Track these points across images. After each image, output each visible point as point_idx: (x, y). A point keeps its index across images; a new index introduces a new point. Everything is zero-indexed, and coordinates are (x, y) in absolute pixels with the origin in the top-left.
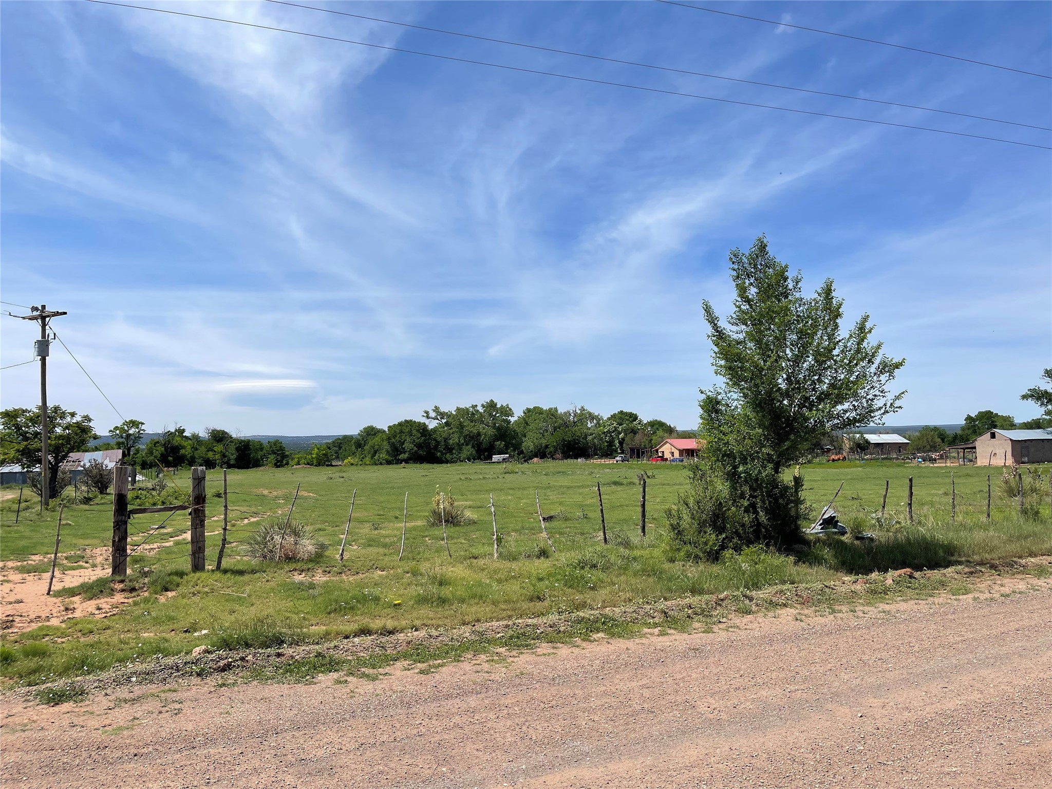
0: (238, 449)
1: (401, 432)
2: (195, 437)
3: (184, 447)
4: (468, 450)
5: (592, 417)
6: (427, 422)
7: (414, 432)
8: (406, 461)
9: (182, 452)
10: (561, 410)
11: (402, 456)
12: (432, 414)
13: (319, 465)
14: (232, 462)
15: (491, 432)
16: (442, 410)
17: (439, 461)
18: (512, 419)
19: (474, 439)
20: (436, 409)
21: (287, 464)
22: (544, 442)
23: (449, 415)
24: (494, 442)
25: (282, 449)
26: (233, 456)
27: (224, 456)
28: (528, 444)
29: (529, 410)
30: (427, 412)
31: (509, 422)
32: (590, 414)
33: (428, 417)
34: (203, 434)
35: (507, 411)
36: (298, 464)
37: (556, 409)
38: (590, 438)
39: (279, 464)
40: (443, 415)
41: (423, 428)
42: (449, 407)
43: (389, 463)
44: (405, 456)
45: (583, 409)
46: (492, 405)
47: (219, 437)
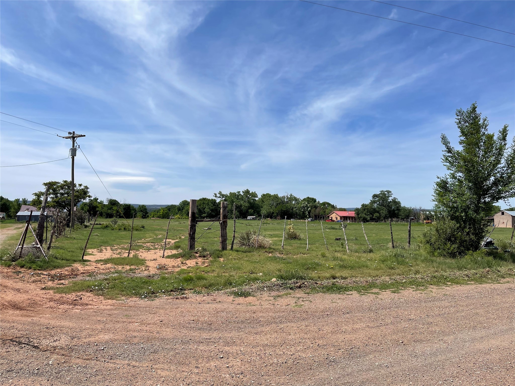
0: (124, 209)
1: (204, 203)
2: (101, 203)
3: (98, 207)
4: (235, 213)
7: (210, 203)
9: (97, 209)
10: (280, 195)
11: (204, 215)
12: (218, 195)
13: (163, 218)
14: (122, 215)
15: (247, 204)
16: (223, 193)
18: (257, 199)
19: (238, 208)
20: (220, 193)
21: (148, 217)
22: (272, 210)
23: (226, 196)
24: (248, 210)
25: (146, 209)
27: (118, 212)
28: (264, 211)
29: (264, 195)
30: (215, 194)
31: (255, 200)
32: (295, 198)
33: (216, 197)
35: (254, 195)
36: (153, 217)
37: (277, 195)
38: (295, 209)
39: (144, 217)
40: (223, 196)
41: (214, 202)
42: (226, 192)
45: (291, 195)
46: (247, 192)
47: (113, 203)
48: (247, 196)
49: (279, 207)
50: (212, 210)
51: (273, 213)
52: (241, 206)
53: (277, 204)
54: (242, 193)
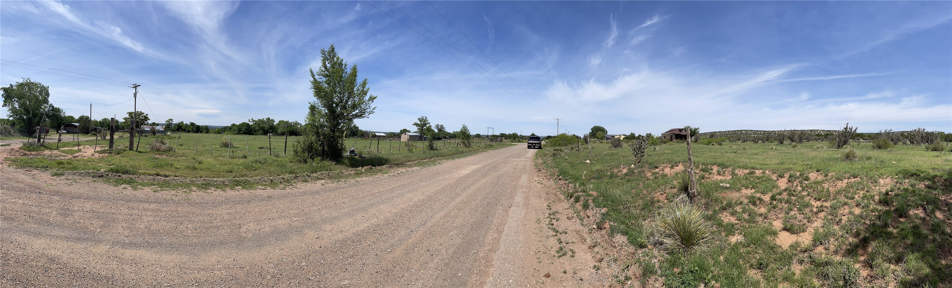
0: (196, 128)
1: (241, 125)
2: (186, 124)
3: (183, 127)
4: (261, 132)
5: (299, 124)
6: (249, 123)
7: (245, 125)
8: (242, 134)
9: (182, 128)
10: (290, 121)
11: (241, 132)
12: (251, 121)
13: (218, 133)
14: (195, 131)
15: (268, 127)
16: (254, 120)
17: (252, 134)
18: (275, 124)
19: (263, 129)
20: (252, 119)
21: (209, 132)
22: (284, 131)
23: (256, 121)
24: (269, 129)
25: (208, 128)
26: (195, 129)
27: (193, 129)
28: (279, 131)
29: (280, 121)
30: (249, 120)
31: (274, 124)
32: (298, 123)
33: (250, 121)
34: (188, 124)
35: (273, 121)
36: (212, 133)
37: (288, 121)
38: (298, 130)
39: (207, 132)
40: (254, 121)
41: (248, 125)
42: (256, 119)
43: (237, 134)
44: (242, 132)
45: (296, 121)
46: (269, 119)
47: (193, 124)
48: (268, 122)
49: (289, 128)
50: (246, 130)
51: (285, 132)
52: (264, 127)
53: (287, 127)
54: (265, 120)
